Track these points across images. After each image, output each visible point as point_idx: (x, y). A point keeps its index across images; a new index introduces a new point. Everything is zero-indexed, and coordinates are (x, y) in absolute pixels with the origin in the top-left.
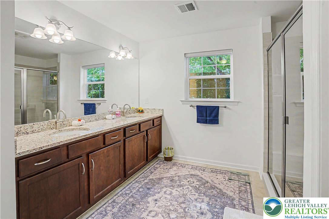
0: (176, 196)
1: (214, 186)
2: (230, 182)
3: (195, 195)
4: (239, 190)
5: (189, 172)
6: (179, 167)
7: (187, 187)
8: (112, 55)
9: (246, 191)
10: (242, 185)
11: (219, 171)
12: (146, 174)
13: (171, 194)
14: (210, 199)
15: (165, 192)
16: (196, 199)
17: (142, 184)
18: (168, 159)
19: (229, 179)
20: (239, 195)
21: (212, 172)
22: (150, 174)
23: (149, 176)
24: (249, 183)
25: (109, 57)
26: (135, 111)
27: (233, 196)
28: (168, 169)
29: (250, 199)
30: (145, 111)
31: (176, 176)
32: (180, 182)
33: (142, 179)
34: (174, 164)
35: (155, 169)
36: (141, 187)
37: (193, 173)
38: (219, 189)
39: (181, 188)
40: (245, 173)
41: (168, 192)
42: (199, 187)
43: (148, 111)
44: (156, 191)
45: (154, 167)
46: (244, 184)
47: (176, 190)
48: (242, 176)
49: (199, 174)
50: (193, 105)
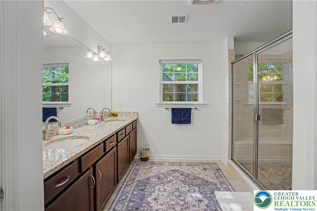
0: (171, 191)
1: (196, 176)
2: (205, 171)
3: (185, 187)
4: (216, 177)
5: (169, 168)
6: (159, 166)
7: (175, 181)
8: (90, 55)
9: (221, 177)
10: (216, 172)
11: (193, 163)
12: (131, 177)
13: (165, 190)
14: (199, 188)
15: (159, 190)
16: (188, 190)
17: (133, 186)
18: (145, 159)
19: (204, 169)
20: (218, 180)
21: (188, 166)
22: (135, 176)
23: (136, 177)
24: (220, 170)
25: (85, 57)
26: (110, 115)
27: (214, 182)
28: (149, 168)
29: (227, 181)
30: (119, 115)
31: (160, 174)
32: (167, 179)
33: (130, 182)
34: (153, 163)
35: (138, 170)
36: (134, 190)
37: (173, 168)
38: (201, 178)
39: (171, 183)
40: (213, 162)
41: (162, 190)
42: (185, 180)
43: (123, 114)
44: (150, 190)
45: (135, 169)
46: (216, 171)
47: (168, 186)
48: (212, 165)
49: (178, 168)
50: (167, 108)
